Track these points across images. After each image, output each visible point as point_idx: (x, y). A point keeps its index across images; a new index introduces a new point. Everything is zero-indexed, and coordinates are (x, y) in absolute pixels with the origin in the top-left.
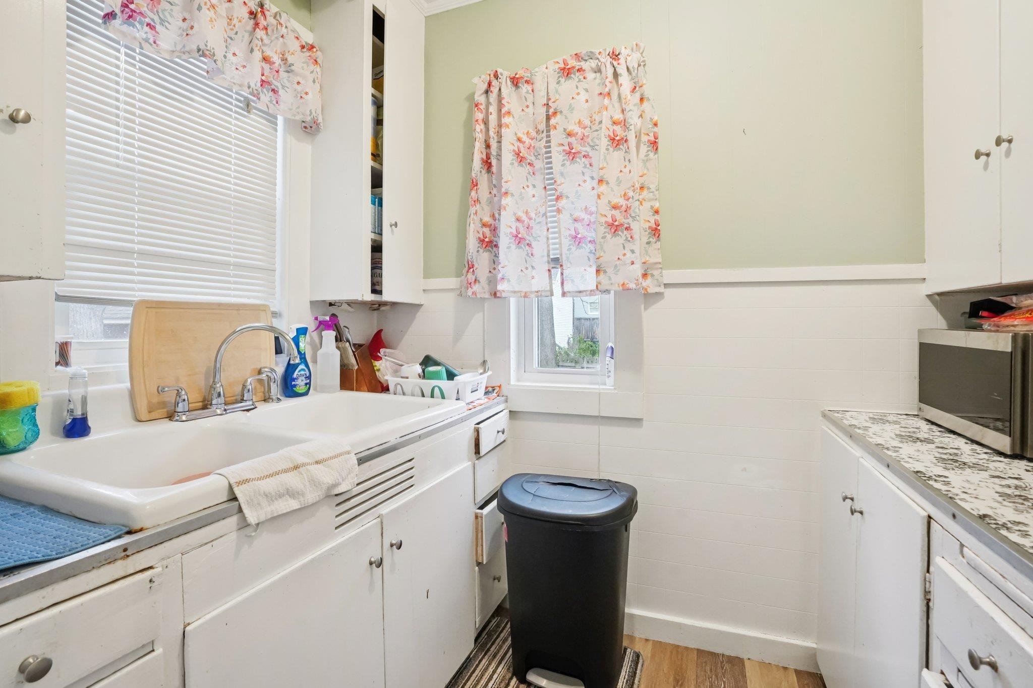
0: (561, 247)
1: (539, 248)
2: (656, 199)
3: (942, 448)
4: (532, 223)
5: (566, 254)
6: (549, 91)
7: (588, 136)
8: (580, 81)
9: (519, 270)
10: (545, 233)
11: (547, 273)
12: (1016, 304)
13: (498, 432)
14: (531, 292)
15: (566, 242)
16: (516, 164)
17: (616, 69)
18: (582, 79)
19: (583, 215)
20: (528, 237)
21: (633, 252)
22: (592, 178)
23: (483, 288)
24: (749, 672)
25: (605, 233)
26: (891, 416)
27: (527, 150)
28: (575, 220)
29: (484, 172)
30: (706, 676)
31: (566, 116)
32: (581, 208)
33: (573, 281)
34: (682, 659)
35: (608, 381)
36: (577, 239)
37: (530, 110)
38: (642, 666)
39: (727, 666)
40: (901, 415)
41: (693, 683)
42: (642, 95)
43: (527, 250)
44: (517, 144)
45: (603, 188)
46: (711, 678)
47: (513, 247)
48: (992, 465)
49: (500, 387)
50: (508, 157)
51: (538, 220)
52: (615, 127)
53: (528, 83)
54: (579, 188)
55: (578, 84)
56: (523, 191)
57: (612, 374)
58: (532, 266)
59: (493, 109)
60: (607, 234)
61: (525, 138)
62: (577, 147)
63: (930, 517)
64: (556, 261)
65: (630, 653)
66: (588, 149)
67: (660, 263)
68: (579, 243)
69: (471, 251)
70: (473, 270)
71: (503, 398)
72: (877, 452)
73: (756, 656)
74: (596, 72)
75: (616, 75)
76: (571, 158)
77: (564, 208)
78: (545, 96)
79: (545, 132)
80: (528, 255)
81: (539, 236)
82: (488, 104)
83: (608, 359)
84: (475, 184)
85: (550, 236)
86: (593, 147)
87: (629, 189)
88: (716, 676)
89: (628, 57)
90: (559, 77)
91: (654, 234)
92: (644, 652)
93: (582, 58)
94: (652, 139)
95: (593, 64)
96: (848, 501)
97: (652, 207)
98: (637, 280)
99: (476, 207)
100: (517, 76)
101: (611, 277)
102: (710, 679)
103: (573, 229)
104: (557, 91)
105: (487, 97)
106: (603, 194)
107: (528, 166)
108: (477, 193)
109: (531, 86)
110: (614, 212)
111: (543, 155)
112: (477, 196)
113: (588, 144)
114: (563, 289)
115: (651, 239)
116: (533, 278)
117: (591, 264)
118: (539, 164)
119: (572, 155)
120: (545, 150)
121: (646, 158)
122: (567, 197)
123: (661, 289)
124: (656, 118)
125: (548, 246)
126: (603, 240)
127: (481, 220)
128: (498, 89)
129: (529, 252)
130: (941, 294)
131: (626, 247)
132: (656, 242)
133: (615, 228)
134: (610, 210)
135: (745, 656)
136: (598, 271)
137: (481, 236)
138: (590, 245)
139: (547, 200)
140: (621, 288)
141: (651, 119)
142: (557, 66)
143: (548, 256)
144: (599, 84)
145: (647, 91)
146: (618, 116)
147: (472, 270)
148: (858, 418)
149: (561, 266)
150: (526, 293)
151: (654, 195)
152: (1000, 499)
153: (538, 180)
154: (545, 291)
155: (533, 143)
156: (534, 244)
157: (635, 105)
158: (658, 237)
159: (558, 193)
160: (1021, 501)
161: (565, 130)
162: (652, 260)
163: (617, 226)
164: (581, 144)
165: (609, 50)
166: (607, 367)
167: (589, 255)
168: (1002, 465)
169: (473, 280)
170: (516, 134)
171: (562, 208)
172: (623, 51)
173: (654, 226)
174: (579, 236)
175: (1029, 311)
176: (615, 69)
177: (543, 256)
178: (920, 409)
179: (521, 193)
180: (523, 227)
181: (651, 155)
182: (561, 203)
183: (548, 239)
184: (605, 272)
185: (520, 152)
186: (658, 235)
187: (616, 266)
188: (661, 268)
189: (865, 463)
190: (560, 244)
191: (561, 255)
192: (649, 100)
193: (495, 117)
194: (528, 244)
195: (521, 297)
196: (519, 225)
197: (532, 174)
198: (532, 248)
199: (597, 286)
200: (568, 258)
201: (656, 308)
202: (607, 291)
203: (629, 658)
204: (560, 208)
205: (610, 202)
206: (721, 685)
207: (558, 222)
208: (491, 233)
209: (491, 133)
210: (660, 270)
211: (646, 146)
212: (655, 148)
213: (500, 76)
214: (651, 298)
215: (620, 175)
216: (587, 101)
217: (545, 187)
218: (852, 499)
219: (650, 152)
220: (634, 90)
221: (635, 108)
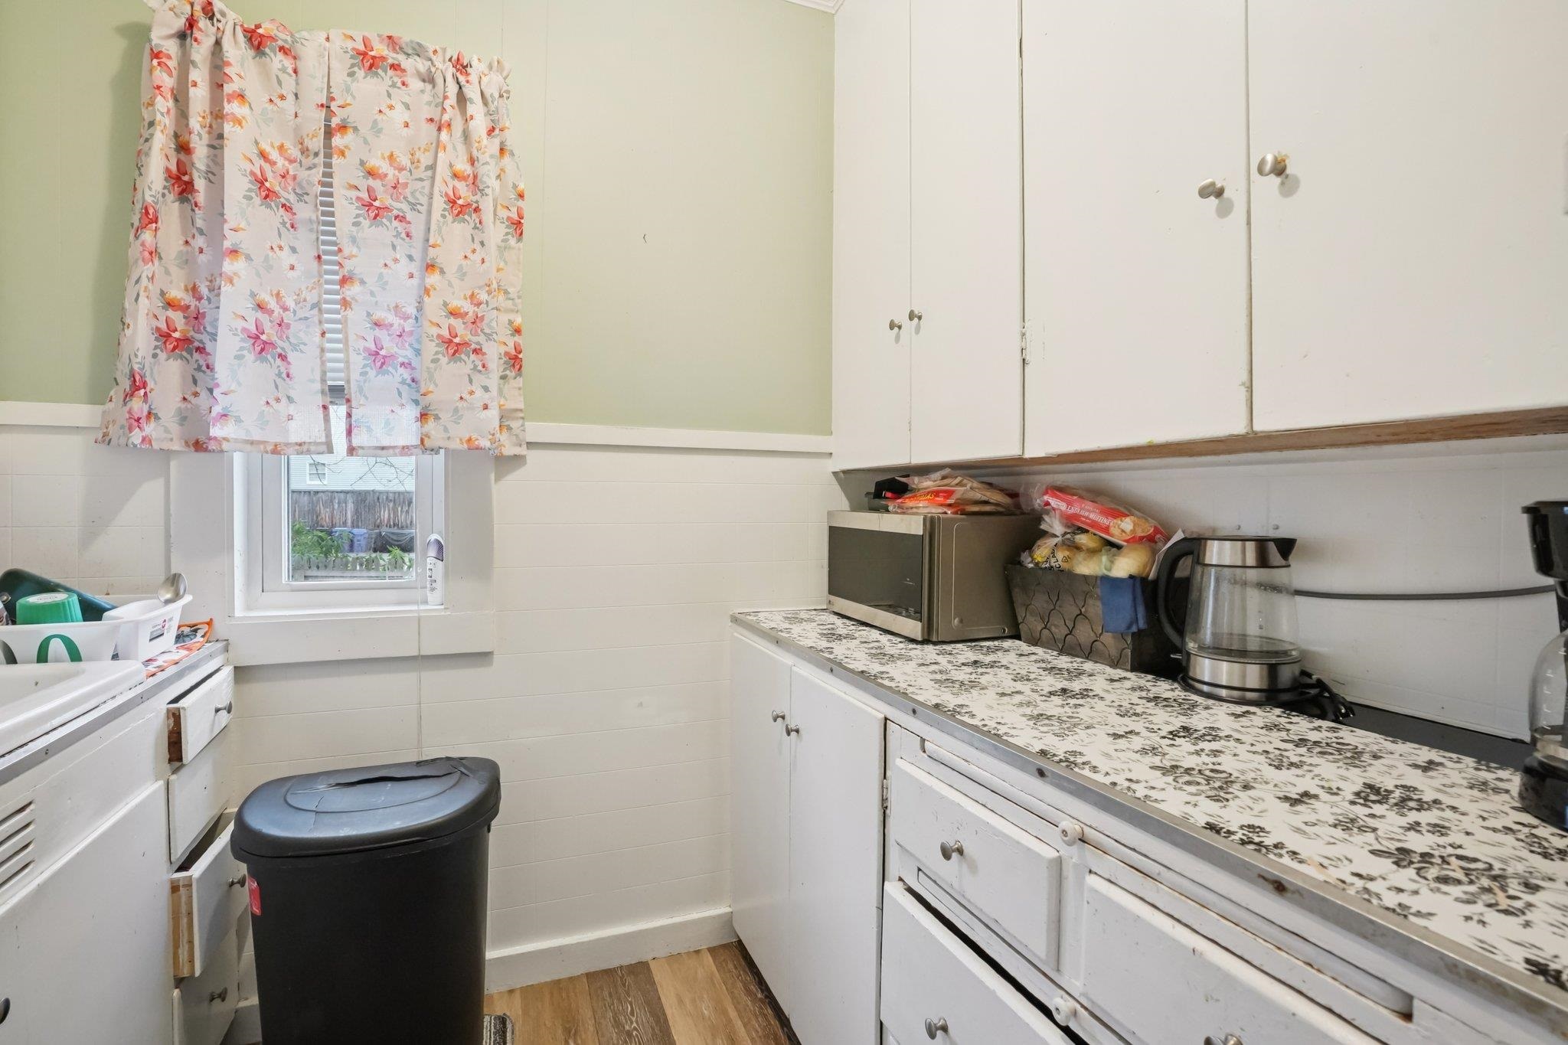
0: (348, 368)
1: (304, 365)
2: (517, 311)
3: (866, 642)
4: (288, 317)
5: (357, 381)
6: (331, 84)
7: (406, 185)
8: (394, 85)
9: (263, 402)
10: (317, 339)
11: (321, 412)
12: (917, 485)
13: (217, 710)
14: (287, 445)
15: (358, 361)
16: (257, 200)
17: (463, 89)
18: (399, 84)
19: (390, 318)
20: (279, 343)
21: (486, 389)
22: (410, 258)
23: (167, 431)
24: (658, 977)
25: (437, 353)
26: (802, 613)
27: (280, 178)
28: (376, 324)
29: (171, 197)
30: (605, 1005)
31: (365, 139)
32: (388, 306)
33: (369, 429)
34: (568, 996)
35: (431, 597)
36: (378, 358)
37: (289, 104)
38: (513, 1033)
39: (629, 980)
40: (810, 610)
41: (590, 1022)
42: (502, 143)
43: (279, 367)
44: (259, 162)
45: (433, 279)
46: (613, 1004)
47: (250, 357)
48: (912, 653)
49: (210, 623)
50: (236, 185)
51: (301, 314)
52: (456, 183)
53: (286, 53)
54: (385, 271)
55: (391, 90)
56: (271, 254)
57: (439, 585)
58: (288, 397)
59: (199, 75)
60: (440, 356)
61: (274, 155)
62: (384, 199)
63: (886, 719)
64: (337, 393)
65: (490, 1022)
66: (405, 206)
67: (521, 410)
68: (383, 364)
69: (140, 354)
70: (145, 393)
71: (220, 645)
72: (812, 655)
73: (661, 953)
74: (424, 81)
75: (462, 99)
76: (372, 215)
77: (356, 301)
78: (322, 89)
79: (322, 155)
80: (279, 375)
81: (305, 345)
82: (186, 63)
83: (430, 561)
84: (149, 218)
85: (328, 345)
86: (413, 206)
87: (480, 288)
88: (619, 999)
89: (483, 77)
90: (353, 66)
91: (514, 365)
92: (511, 1010)
93: (401, 48)
94: (515, 217)
95: (422, 65)
96: (779, 720)
97: (511, 322)
98: (493, 435)
99: (153, 265)
100: (260, 31)
101: (447, 426)
102: (612, 1007)
103: (371, 339)
104: (348, 90)
105: (183, 46)
106: (435, 289)
107: (282, 210)
108: (155, 236)
109: (293, 61)
110: (452, 321)
111: (316, 196)
112: (155, 242)
113: (405, 198)
114: (350, 441)
115: (508, 372)
116: (290, 418)
117: (404, 402)
118: (305, 212)
119: (373, 209)
120: (320, 188)
121: (503, 244)
122: (362, 282)
123: (522, 451)
124: (522, 186)
125: (323, 363)
126: (432, 366)
127: (163, 293)
128: (212, 40)
129: (283, 369)
130: (845, 472)
131: (474, 381)
132: (515, 378)
133: (454, 347)
134: (446, 317)
135: (646, 957)
136: (423, 416)
137: (163, 326)
138: (401, 370)
139: (322, 281)
140: (466, 446)
141: (515, 186)
142: (350, 45)
143: (323, 380)
144: (429, 103)
145: (512, 139)
146: (462, 166)
147: (142, 392)
148: (772, 619)
149: (348, 401)
150: (276, 446)
151: (515, 305)
152: (937, 686)
153: (304, 239)
154: (316, 444)
155: (292, 169)
156: (292, 356)
157: (492, 156)
158: (520, 369)
159: (345, 272)
160: (950, 684)
161: (362, 163)
162: (511, 405)
163: (458, 345)
164: (392, 196)
165: (452, 52)
166: (429, 573)
167: (400, 387)
168: (917, 651)
169: (145, 413)
170: (257, 143)
171: (353, 299)
172: (475, 63)
173: (513, 352)
174: (383, 352)
175: (929, 493)
176: (460, 88)
177: (312, 381)
178: (830, 601)
179: (267, 258)
180: (270, 321)
181: (512, 241)
182: (349, 290)
183: (323, 350)
184: (437, 418)
185: (266, 181)
186: (518, 367)
187: (456, 410)
188: (523, 418)
189: (801, 672)
190: (347, 362)
191: (348, 382)
192: (513, 155)
193: (204, 94)
194: (280, 355)
195: (267, 452)
196: (264, 318)
197: (288, 225)
198: (289, 363)
199: (422, 441)
200: (361, 390)
201: (515, 478)
202: (435, 451)
203: (490, 1031)
204: (348, 299)
205: (445, 304)
206: (627, 1007)
207: (344, 322)
208: (186, 324)
209: (195, 123)
210: (521, 422)
211: (504, 225)
212: (519, 232)
213: (218, 16)
214: (506, 463)
215: (464, 262)
216: (407, 125)
217: (319, 257)
218: (783, 717)
219: (510, 237)
220: (491, 131)
221: (493, 162)
